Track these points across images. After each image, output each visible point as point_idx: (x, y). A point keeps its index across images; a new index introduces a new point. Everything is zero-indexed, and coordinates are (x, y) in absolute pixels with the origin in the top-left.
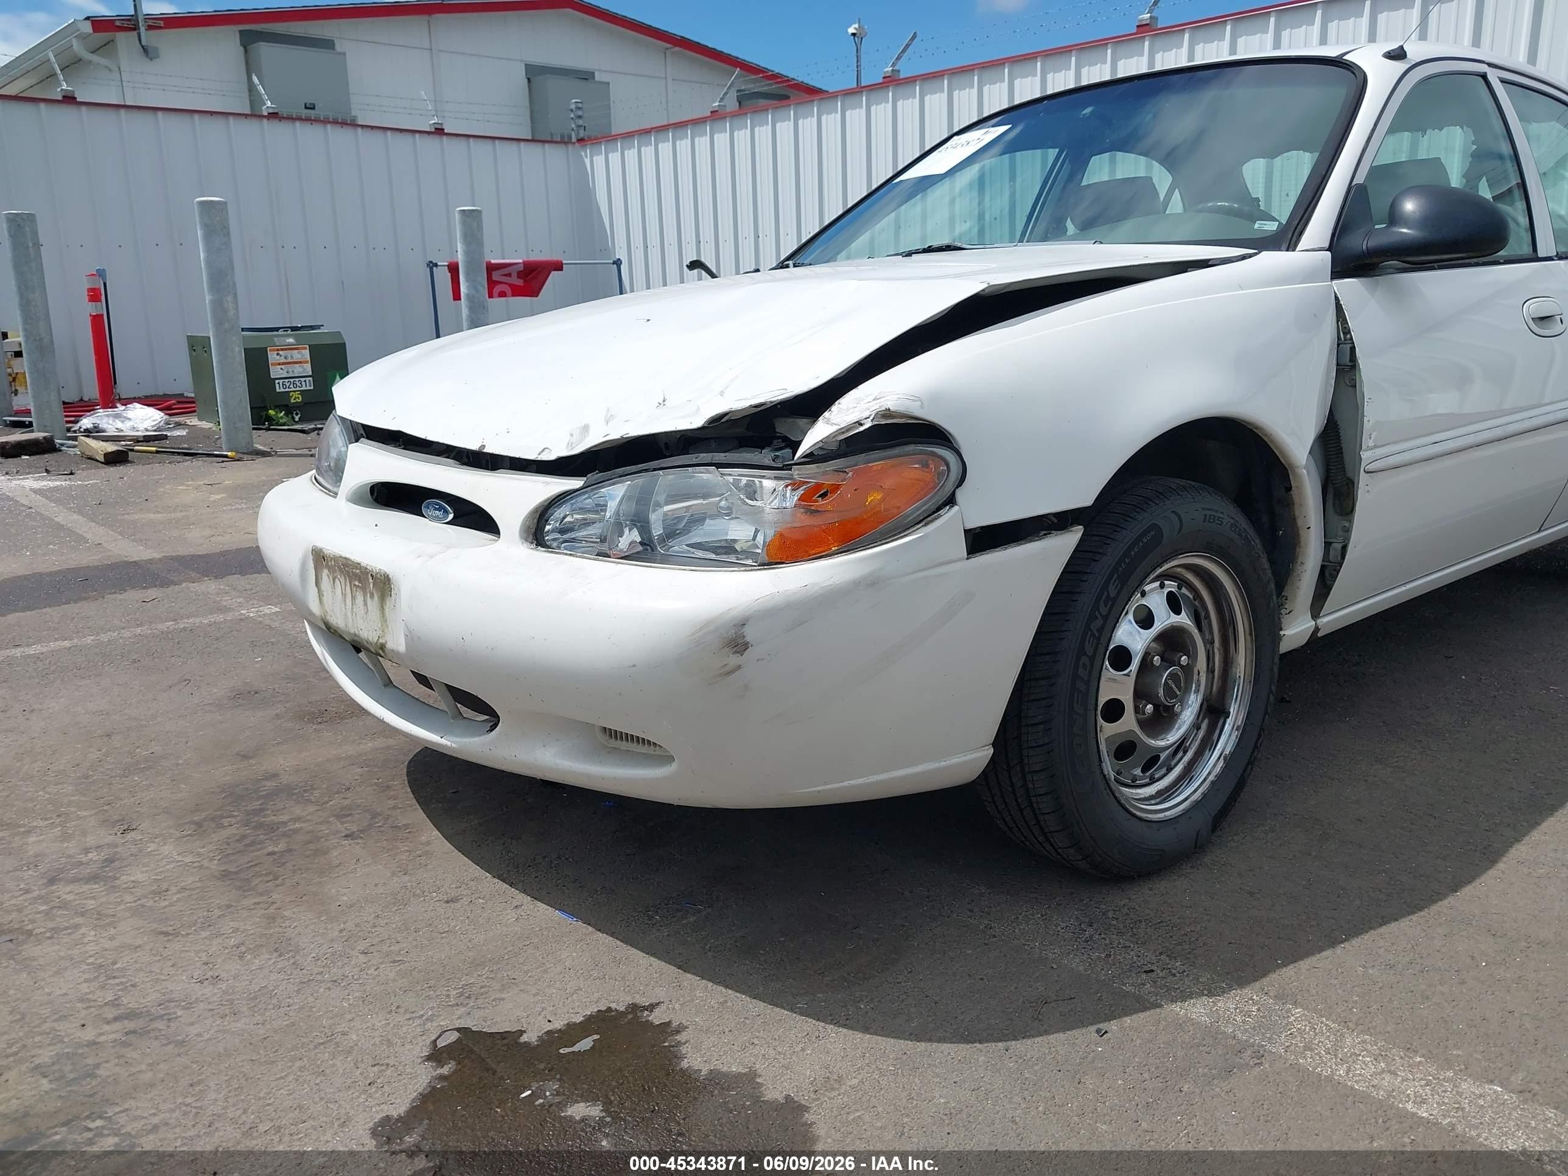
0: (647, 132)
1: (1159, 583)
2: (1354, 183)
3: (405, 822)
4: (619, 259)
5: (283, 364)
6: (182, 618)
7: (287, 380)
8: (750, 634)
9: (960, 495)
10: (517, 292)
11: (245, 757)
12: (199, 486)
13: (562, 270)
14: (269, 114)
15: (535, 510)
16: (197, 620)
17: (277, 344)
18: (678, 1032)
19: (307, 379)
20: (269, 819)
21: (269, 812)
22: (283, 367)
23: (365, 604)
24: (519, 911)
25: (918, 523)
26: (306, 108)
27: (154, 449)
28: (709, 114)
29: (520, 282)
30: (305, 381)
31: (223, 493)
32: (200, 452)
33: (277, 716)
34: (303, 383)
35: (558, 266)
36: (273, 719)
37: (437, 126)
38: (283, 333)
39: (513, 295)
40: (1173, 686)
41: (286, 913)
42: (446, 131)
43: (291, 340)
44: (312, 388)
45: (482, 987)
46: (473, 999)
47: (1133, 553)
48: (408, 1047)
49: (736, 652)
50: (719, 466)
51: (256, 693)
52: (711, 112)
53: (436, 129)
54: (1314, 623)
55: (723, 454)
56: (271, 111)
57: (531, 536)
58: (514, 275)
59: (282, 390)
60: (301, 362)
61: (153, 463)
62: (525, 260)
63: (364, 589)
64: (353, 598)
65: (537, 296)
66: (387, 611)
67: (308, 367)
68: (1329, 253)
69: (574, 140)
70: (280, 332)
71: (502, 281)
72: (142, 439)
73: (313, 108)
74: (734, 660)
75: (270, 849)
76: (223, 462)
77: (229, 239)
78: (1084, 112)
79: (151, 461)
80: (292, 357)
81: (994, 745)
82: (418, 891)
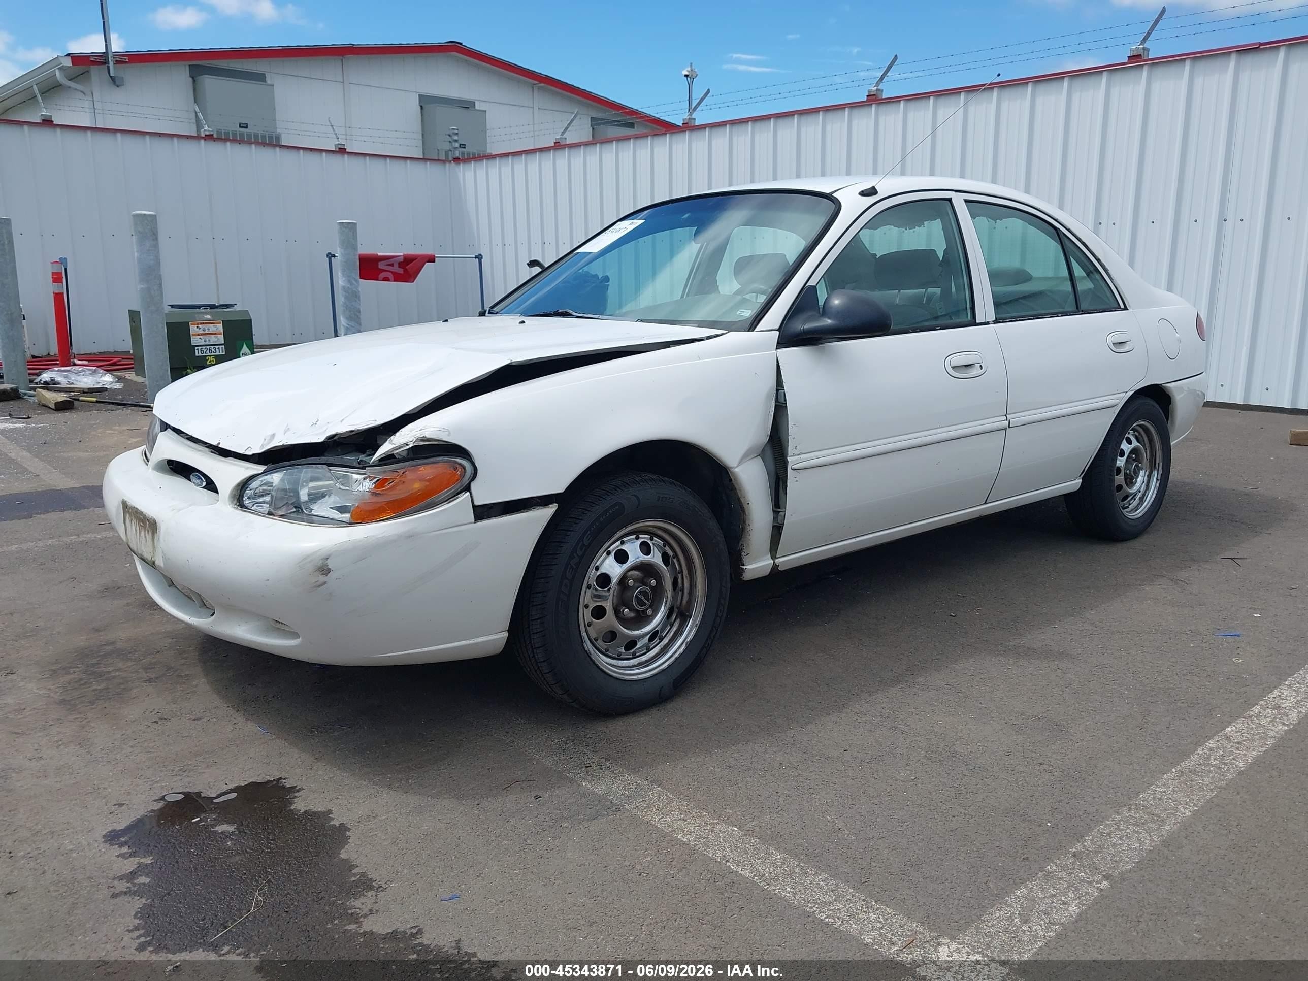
0: (507, 155)
1: (635, 536)
2: (807, 285)
3: (187, 673)
4: (480, 255)
5: (202, 334)
6: (83, 533)
7: (204, 347)
8: (331, 564)
9: (473, 486)
10: (398, 278)
11: (97, 630)
12: (124, 430)
13: (434, 262)
14: (206, 135)
15: (238, 485)
16: (93, 536)
17: (198, 320)
18: (298, 791)
19: (220, 347)
20: (100, 669)
21: (102, 665)
22: (201, 337)
23: (145, 537)
24: (235, 726)
25: (444, 502)
26: (240, 127)
27: (95, 399)
28: (553, 145)
29: (401, 271)
30: (219, 348)
31: (139, 437)
32: (129, 403)
33: (128, 604)
34: (217, 350)
35: (432, 259)
36: (124, 606)
37: (340, 146)
38: (203, 311)
39: (395, 281)
40: (643, 598)
41: (92, 725)
42: (347, 151)
43: (209, 317)
44: (224, 353)
45: (195, 766)
46: (187, 772)
47: (601, 519)
48: (139, 796)
49: (323, 574)
50: (329, 465)
51: (118, 588)
52: (555, 143)
53: (340, 148)
54: (772, 561)
55: (333, 458)
56: (208, 133)
57: (236, 500)
58: (396, 265)
59: (200, 355)
60: (216, 334)
61: (93, 410)
62: (406, 253)
63: (145, 527)
64: (140, 533)
65: (413, 282)
66: (155, 542)
67: (221, 338)
68: (778, 332)
69: (450, 159)
70: (202, 310)
71: (387, 269)
72: (87, 391)
73: (246, 127)
74: (322, 579)
75: (95, 687)
76: (146, 411)
77: (158, 243)
78: (684, 217)
79: (91, 409)
80: (209, 329)
81: (509, 631)
82: (179, 714)
